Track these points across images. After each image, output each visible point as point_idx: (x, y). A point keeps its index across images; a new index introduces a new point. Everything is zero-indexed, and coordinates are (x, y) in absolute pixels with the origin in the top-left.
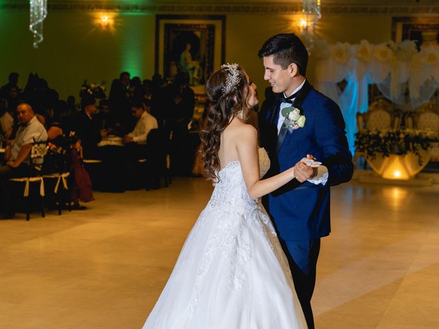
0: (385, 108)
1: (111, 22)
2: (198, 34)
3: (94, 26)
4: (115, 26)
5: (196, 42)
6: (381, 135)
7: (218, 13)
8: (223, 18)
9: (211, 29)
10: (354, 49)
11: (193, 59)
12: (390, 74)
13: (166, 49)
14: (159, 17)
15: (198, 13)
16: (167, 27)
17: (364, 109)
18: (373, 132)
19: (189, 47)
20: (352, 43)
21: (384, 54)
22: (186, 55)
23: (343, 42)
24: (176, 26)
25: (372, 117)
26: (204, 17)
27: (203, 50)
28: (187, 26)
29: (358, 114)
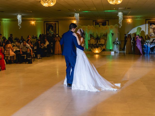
0: (93, 39)
1: (34, 23)
2: (53, 25)
3: (30, 24)
4: (35, 24)
5: (52, 27)
6: (94, 44)
7: (57, 21)
8: (58, 22)
9: (56, 24)
10: (87, 27)
11: (52, 30)
12: (94, 32)
13: (46, 29)
14: (44, 22)
15: (53, 21)
16: (46, 24)
17: (89, 39)
18: (92, 44)
19: (51, 28)
20: (86, 26)
21: (93, 28)
22: (50, 30)
23: (84, 26)
24: (48, 24)
25: (91, 40)
26: (54, 22)
27: (54, 28)
28: (51, 24)
29: (88, 40)
